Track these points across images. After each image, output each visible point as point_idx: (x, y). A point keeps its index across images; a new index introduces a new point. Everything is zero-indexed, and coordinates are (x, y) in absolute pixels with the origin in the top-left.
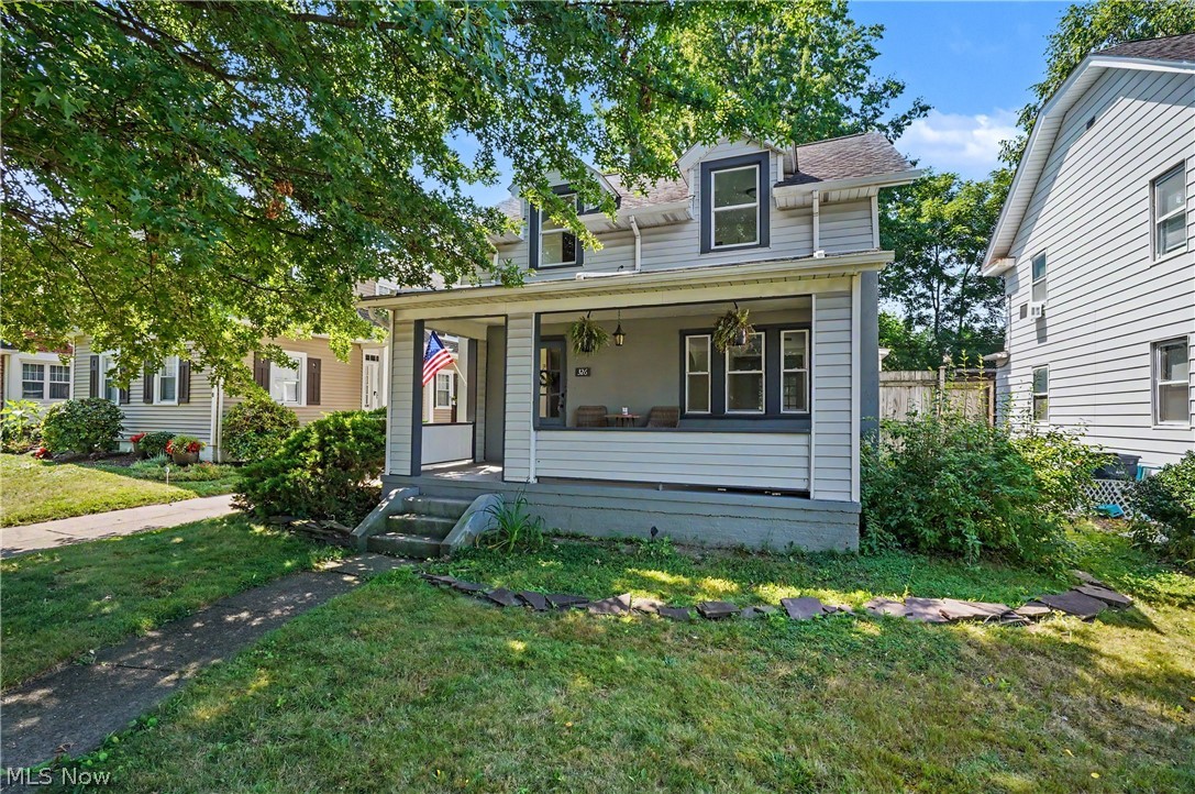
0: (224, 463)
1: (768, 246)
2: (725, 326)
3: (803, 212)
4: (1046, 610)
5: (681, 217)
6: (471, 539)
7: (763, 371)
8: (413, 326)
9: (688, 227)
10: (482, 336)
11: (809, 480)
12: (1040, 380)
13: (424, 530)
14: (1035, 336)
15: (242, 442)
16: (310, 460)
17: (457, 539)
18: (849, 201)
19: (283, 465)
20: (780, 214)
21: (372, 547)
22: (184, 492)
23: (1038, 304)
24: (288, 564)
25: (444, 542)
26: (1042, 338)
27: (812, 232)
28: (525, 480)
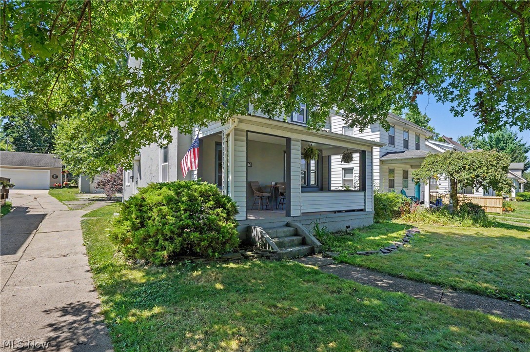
8: (246, 134)
11: (365, 206)
28: (299, 215)
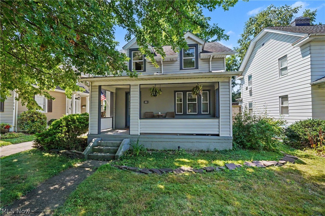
0: (18, 132)
1: (198, 69)
2: (196, 90)
3: (207, 60)
4: (285, 162)
5: (175, 59)
6: (123, 153)
7: (197, 102)
8: (98, 87)
9: (177, 62)
10: (114, 91)
11: (219, 131)
12: (251, 105)
13: (106, 151)
14: (249, 94)
15: (26, 125)
16: (64, 130)
17: (120, 153)
18: (218, 58)
19: (54, 132)
20: (201, 61)
21: (89, 158)
22: (7, 143)
23: (250, 87)
24: (64, 166)
25: (116, 155)
26: (251, 95)
27: (210, 66)
28: (137, 134)
